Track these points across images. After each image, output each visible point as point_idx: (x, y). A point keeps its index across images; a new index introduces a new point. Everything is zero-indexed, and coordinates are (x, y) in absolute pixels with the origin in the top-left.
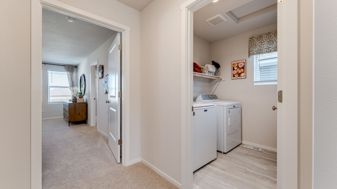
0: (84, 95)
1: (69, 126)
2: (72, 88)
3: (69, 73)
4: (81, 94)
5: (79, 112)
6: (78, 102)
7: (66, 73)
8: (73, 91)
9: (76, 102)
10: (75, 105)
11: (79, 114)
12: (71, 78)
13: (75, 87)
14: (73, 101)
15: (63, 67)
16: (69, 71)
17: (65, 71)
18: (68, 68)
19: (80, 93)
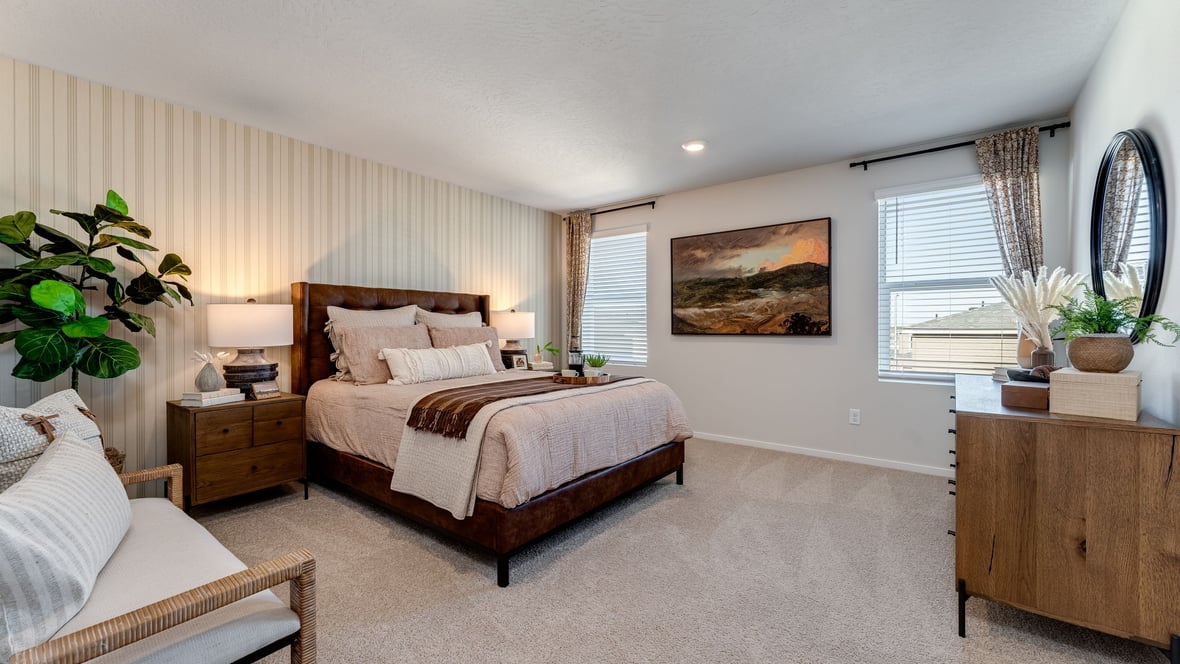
0: (1135, 338)
1: (962, 633)
2: (1019, 277)
3: (999, 184)
4: (1104, 321)
5: (1072, 529)
6: (1058, 406)
7: (984, 186)
8: (1027, 305)
9: (1041, 403)
10: (1027, 437)
11: (1071, 546)
12: (1018, 211)
13: (1042, 270)
14: (1010, 399)
15: (962, 159)
16: (1001, 168)
17: (976, 178)
18: (996, 153)
19: (1087, 320)
